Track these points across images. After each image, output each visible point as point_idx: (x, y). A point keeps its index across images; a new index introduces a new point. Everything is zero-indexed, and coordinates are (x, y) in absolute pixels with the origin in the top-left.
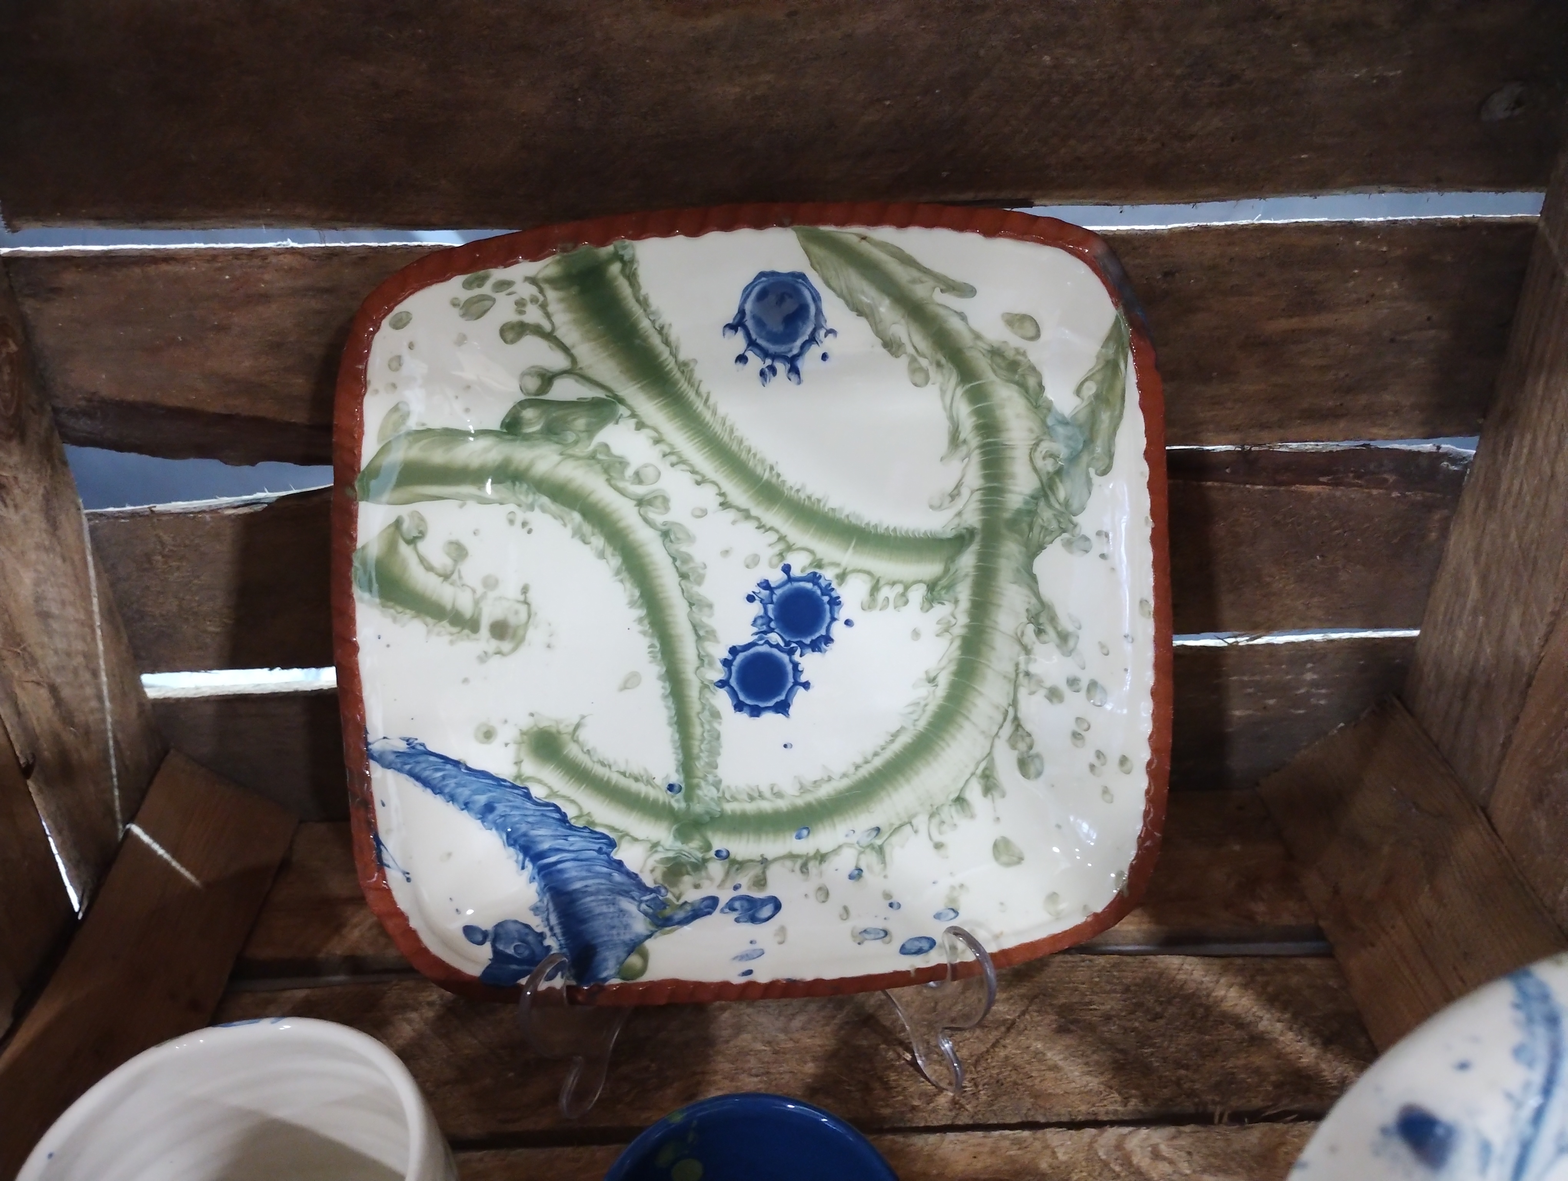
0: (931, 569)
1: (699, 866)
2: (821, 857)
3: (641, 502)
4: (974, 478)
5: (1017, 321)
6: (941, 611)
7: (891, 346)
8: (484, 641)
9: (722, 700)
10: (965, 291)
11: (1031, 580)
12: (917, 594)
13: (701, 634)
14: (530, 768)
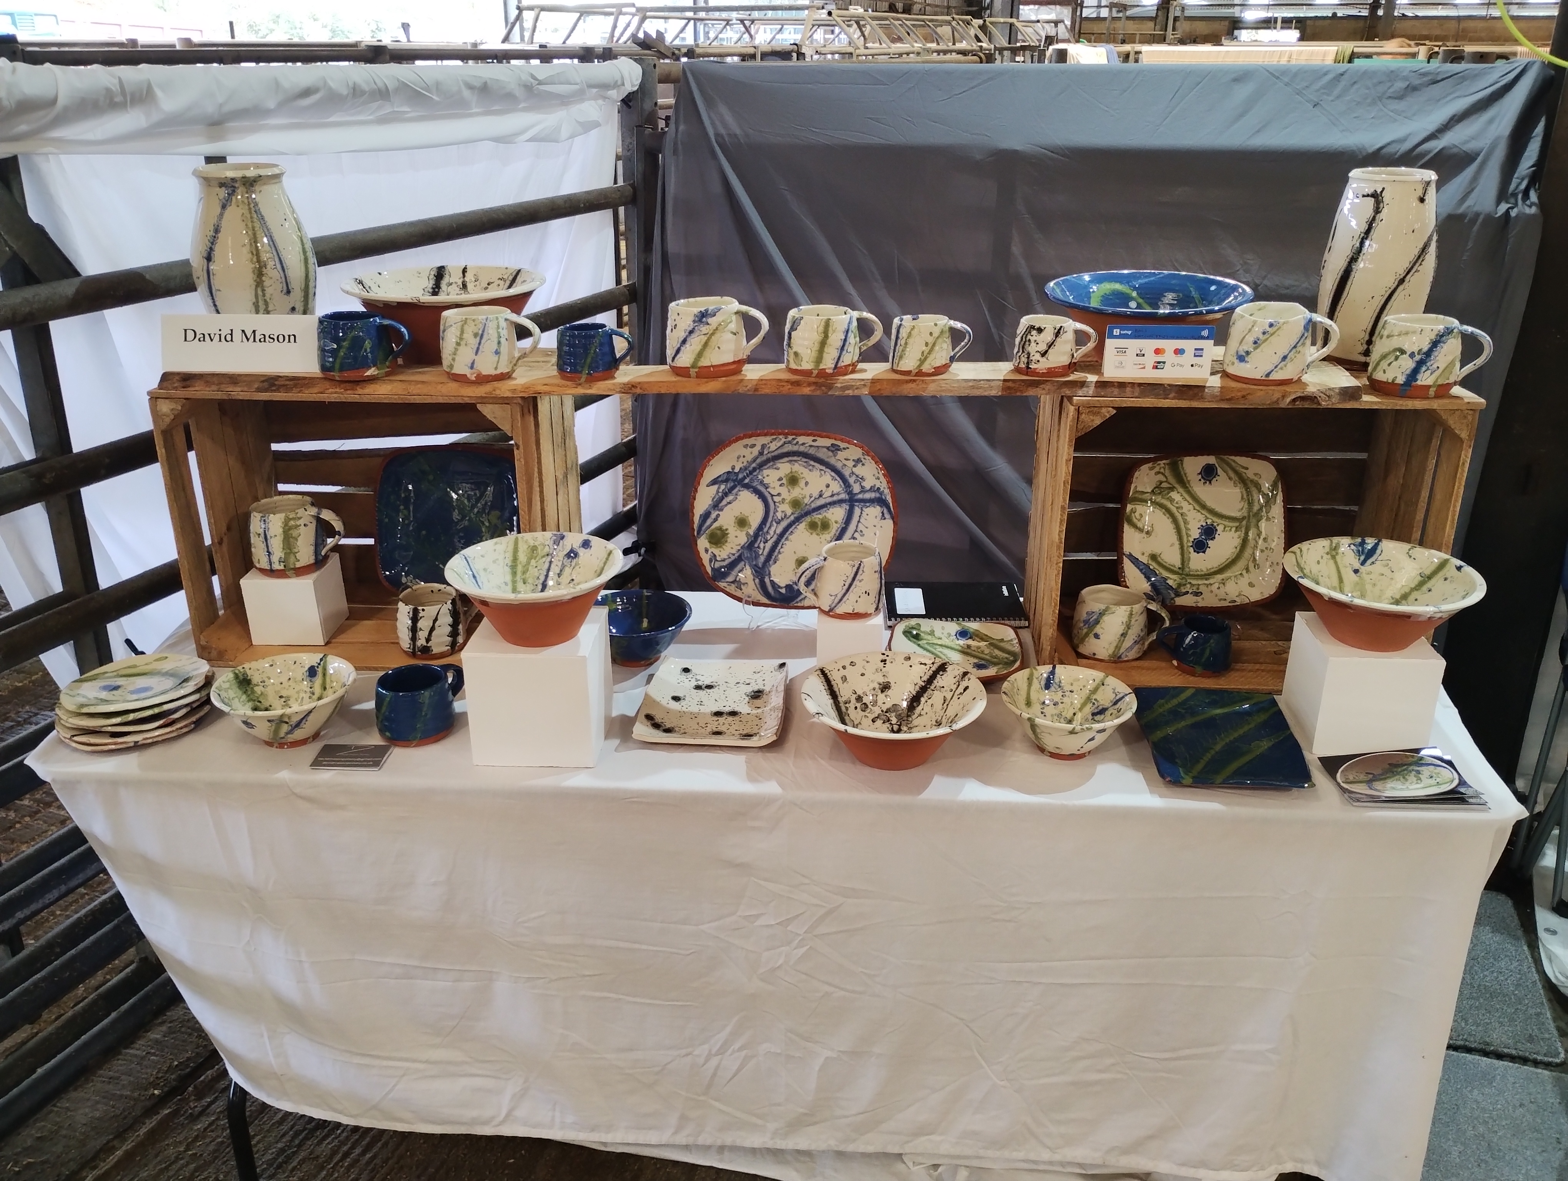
0: (1237, 524)
1: (1185, 585)
2: (1211, 584)
3: (1177, 508)
4: (1246, 506)
5: (1256, 474)
6: (1238, 533)
7: (1230, 479)
8: (1144, 535)
9: (1191, 550)
10: (1247, 469)
11: (1258, 527)
12: (1234, 529)
13: (1188, 535)
14: (1150, 562)
